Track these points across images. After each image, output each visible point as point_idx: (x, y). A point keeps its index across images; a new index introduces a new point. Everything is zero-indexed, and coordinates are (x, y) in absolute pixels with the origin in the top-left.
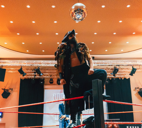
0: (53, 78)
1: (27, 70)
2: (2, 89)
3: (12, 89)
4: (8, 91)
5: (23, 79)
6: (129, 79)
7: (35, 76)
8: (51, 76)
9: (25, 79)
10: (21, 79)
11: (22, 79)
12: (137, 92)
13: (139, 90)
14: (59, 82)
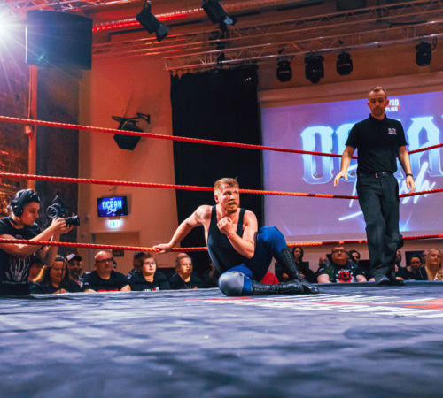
0: (289, 60)
1: (190, 41)
2: (113, 117)
3: (149, 116)
4: (134, 122)
5: (180, 76)
7: (222, 57)
8: (280, 52)
9: (188, 77)
10: (172, 76)
11: (177, 76)
14: (314, 70)
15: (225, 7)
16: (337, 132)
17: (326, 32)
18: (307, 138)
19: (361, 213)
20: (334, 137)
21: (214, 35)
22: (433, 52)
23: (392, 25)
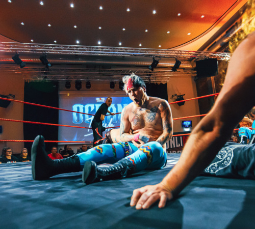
0: (70, 81)
3: (14, 96)
5: (29, 82)
6: (166, 84)
7: (46, 77)
8: (67, 78)
9: (32, 83)
10: (25, 82)
11: (27, 82)
12: (174, 100)
13: (176, 98)
14: (78, 86)
15: (49, 61)
16: (85, 107)
17: (82, 74)
18: (75, 108)
19: (92, 133)
20: (84, 108)
21: (43, 69)
22: (115, 85)
23: (104, 75)
